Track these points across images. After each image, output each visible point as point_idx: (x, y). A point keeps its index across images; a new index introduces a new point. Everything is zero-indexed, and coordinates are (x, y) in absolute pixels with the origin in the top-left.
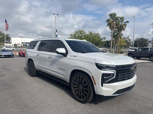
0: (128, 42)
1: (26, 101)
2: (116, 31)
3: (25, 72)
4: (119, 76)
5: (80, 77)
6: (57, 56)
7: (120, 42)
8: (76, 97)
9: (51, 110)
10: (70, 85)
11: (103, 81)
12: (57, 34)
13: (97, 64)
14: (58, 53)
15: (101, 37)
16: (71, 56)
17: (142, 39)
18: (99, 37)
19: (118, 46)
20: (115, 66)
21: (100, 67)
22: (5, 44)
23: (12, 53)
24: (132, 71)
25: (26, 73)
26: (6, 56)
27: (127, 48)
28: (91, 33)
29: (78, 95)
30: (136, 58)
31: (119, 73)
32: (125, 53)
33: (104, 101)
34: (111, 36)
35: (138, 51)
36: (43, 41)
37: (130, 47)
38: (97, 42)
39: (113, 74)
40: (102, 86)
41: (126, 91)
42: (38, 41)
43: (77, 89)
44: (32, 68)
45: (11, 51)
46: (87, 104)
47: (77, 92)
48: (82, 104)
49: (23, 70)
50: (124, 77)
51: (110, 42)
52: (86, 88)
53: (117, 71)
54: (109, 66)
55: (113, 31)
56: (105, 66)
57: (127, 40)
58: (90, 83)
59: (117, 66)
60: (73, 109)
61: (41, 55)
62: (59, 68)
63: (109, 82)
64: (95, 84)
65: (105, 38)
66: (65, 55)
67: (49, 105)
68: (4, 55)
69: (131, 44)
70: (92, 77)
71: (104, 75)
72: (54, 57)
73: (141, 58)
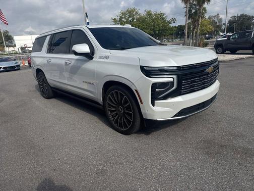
0: (218, 24)
1: (34, 139)
2: (195, 4)
3: (38, 92)
4: (183, 85)
5: (117, 93)
6: (77, 60)
7: (202, 25)
8: (115, 125)
9: (73, 149)
10: (104, 108)
11: (155, 97)
12: (87, 21)
13: (142, 68)
14: (76, 53)
15: (168, 19)
16: (100, 57)
17: (242, 16)
18: (163, 19)
19: (198, 33)
20: (175, 68)
21: (148, 72)
22: (7, 49)
23: (17, 63)
24: (208, 74)
25: (38, 94)
26: (7, 70)
27: (216, 35)
28: (149, 13)
29: (116, 122)
30: (229, 52)
31: (183, 80)
32: (211, 44)
33: (161, 129)
34: (186, 15)
35: (233, 38)
36: (54, 34)
37: (221, 34)
38: (161, 28)
39: (172, 83)
40: (153, 105)
41: (199, 109)
42: (47, 36)
43: (115, 112)
44: (45, 85)
45: (15, 60)
46: (133, 135)
47: (116, 118)
48: (125, 136)
49: (35, 89)
50: (194, 86)
51: (184, 27)
52: (129, 111)
53: (178, 76)
54: (164, 69)
55: (188, 6)
56: (157, 69)
57: (216, 20)
58: (133, 101)
59: (179, 67)
60: (109, 145)
61: (53, 61)
62: (83, 82)
63: (165, 98)
64: (142, 103)
65: (174, 20)
66: (90, 56)
67: (70, 142)
68: (4, 68)
69: (223, 27)
70: (136, 91)
71: (154, 86)
72: (73, 62)
73: (238, 52)
